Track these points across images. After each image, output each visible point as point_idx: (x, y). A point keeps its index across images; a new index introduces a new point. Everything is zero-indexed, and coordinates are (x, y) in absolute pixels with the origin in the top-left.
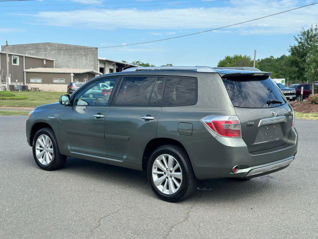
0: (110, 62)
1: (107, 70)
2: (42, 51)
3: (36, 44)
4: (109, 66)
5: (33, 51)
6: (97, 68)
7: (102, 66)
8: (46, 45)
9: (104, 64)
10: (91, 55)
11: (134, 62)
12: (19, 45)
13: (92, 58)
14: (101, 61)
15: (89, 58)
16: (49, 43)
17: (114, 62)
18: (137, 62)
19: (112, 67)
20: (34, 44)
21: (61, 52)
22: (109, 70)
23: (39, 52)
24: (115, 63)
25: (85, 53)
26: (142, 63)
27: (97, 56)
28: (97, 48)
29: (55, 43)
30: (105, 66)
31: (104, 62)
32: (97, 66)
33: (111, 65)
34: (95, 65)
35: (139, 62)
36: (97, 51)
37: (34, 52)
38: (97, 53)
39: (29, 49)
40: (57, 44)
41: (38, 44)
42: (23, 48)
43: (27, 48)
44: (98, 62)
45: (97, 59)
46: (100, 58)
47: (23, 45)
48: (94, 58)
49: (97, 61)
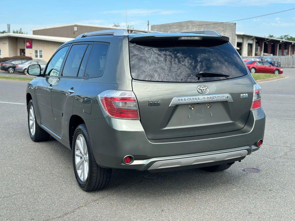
0: (249, 37)
1: (245, 45)
2: (185, 29)
3: (180, 22)
4: (247, 40)
5: (177, 29)
6: (234, 43)
7: (240, 41)
8: (188, 23)
9: (243, 38)
10: (229, 31)
11: (282, 36)
12: (165, 24)
13: (229, 34)
14: (239, 36)
15: (227, 34)
16: (191, 21)
17: (252, 37)
18: (286, 36)
19: (251, 42)
20: (177, 23)
21: (202, 29)
22: (247, 44)
23: (182, 29)
24: (254, 37)
25: (224, 29)
26: (290, 36)
27: (235, 31)
28: (235, 24)
29: (197, 21)
30: (243, 41)
31: (242, 37)
32: (234, 41)
33: (250, 40)
34: (232, 40)
35: (287, 36)
36: (235, 26)
37: (178, 31)
38: (235, 29)
39: (173, 28)
40: (198, 21)
41: (181, 22)
42: (169, 27)
43: (172, 27)
44: (235, 38)
45: (235, 35)
46: (238, 33)
47: (168, 24)
48: (232, 33)
49: (234, 36)
